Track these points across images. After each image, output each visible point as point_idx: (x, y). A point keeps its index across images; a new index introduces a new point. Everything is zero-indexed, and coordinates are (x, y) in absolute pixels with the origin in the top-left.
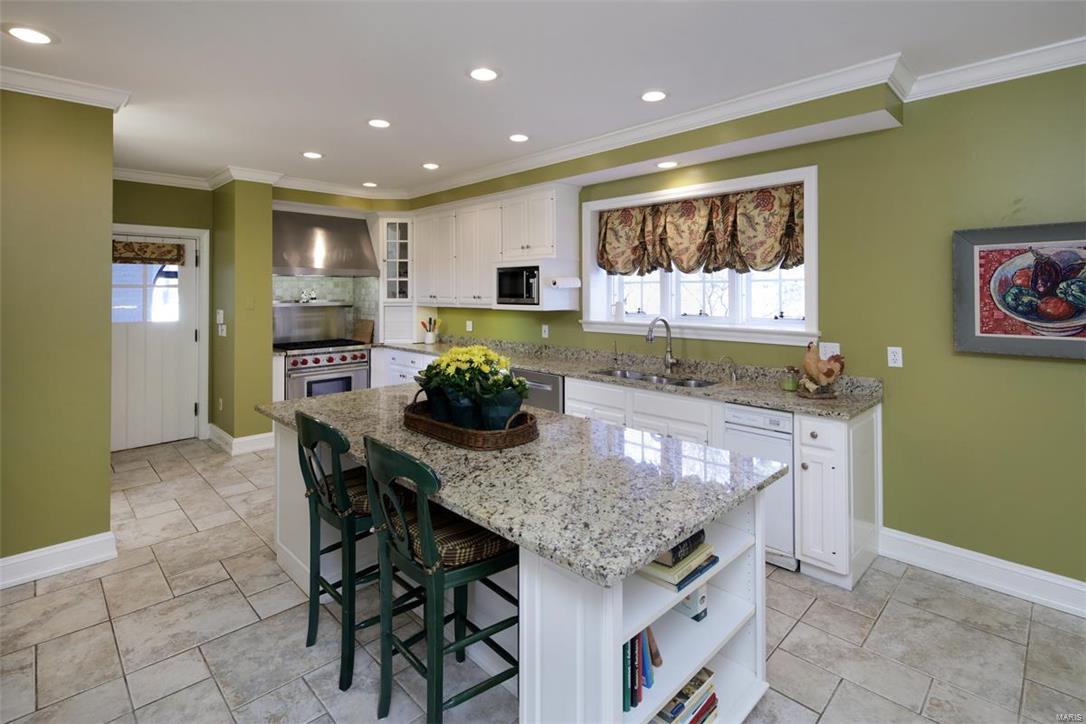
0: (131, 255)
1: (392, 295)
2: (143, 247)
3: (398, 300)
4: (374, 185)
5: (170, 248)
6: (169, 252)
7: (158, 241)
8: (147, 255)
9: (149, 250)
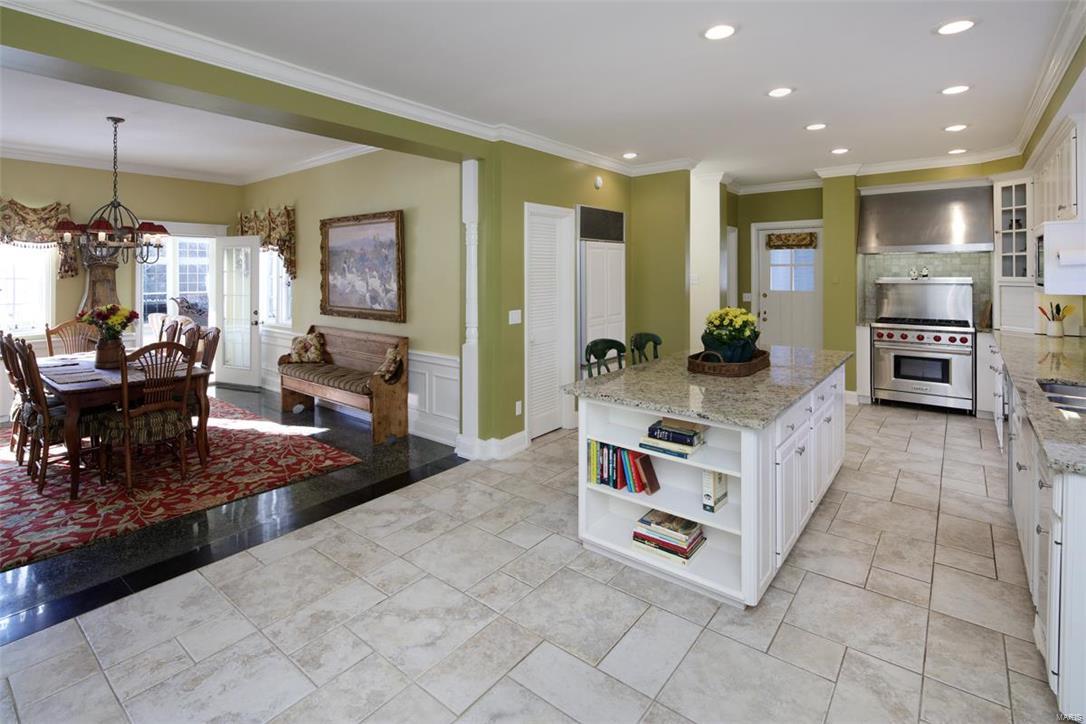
0: (780, 243)
1: (1007, 272)
2: (788, 236)
3: (1014, 279)
4: (963, 151)
5: (804, 236)
6: (804, 239)
7: (795, 231)
8: (790, 243)
9: (791, 239)
